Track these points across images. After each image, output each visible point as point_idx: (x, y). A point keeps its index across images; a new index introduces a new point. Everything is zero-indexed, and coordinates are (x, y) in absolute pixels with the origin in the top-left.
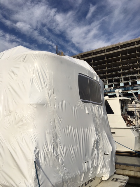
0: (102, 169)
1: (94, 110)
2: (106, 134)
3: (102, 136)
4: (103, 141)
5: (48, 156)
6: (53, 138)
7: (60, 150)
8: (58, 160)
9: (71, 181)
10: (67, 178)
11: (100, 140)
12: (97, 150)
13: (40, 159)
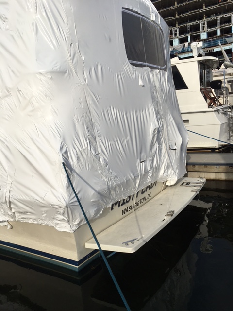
0: (167, 171)
1: (152, 80)
2: (172, 118)
3: (166, 123)
4: (168, 130)
5: (83, 156)
6: (87, 128)
7: (100, 146)
8: (99, 160)
9: (120, 188)
10: (115, 183)
11: (163, 129)
12: (159, 144)
13: (70, 160)
